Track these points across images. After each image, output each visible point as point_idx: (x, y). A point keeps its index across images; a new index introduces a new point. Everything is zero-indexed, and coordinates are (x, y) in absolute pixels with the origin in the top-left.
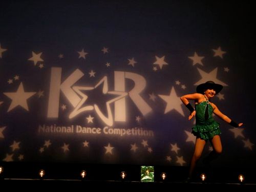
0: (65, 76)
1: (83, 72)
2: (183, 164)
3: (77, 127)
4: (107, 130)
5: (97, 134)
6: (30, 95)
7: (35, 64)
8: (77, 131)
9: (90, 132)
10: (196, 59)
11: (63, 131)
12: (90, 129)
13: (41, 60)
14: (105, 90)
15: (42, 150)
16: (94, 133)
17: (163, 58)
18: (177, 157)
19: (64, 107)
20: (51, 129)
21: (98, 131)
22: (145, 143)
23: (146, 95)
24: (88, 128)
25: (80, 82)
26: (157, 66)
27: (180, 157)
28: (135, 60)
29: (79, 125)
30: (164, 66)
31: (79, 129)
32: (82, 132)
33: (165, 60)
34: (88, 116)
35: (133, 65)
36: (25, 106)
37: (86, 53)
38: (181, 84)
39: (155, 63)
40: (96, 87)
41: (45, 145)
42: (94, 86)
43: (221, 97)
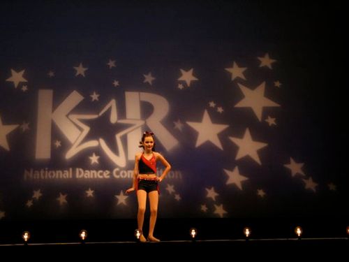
0: (57, 100)
1: (84, 96)
2: (224, 214)
3: (77, 170)
4: (118, 173)
5: (104, 178)
6: (10, 128)
7: (16, 86)
8: (78, 176)
9: (96, 177)
10: (236, 72)
11: (57, 177)
12: (95, 172)
13: (26, 81)
14: (114, 118)
15: (30, 204)
16: (101, 177)
17: (191, 71)
18: (215, 206)
19: (58, 144)
20: (42, 174)
21: (106, 175)
22: (170, 189)
23: (169, 123)
24: (92, 172)
25: (79, 109)
26: (184, 83)
27: (219, 205)
28: (153, 76)
29: (79, 167)
30: (192, 82)
31: (80, 173)
32: (84, 177)
33: (194, 75)
34: (92, 155)
35: (150, 83)
36: (5, 145)
37: (86, 69)
38: (216, 107)
39: (181, 79)
40: (100, 114)
41: (33, 197)
42: (98, 114)
43: (271, 121)
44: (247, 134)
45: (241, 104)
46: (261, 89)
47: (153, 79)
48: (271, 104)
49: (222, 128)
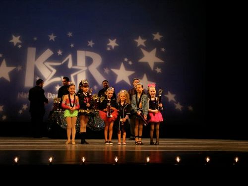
0: (38, 54)
1: (53, 52)
3: (48, 94)
6: (11, 69)
7: (15, 45)
8: (48, 97)
10: (140, 42)
13: (20, 42)
14: (70, 65)
15: (21, 112)
17: (115, 40)
19: (38, 79)
23: (101, 69)
25: (50, 59)
26: (110, 47)
28: (93, 42)
29: (50, 92)
30: (115, 47)
31: (50, 96)
33: (116, 42)
34: (57, 86)
35: (91, 45)
36: (7, 78)
37: (55, 37)
38: (128, 61)
39: (109, 44)
40: (63, 63)
41: (23, 108)
42: (61, 62)
43: (158, 70)
44: (145, 77)
45: (142, 60)
46: (154, 51)
47: (93, 44)
48: (159, 60)
49: (131, 73)
